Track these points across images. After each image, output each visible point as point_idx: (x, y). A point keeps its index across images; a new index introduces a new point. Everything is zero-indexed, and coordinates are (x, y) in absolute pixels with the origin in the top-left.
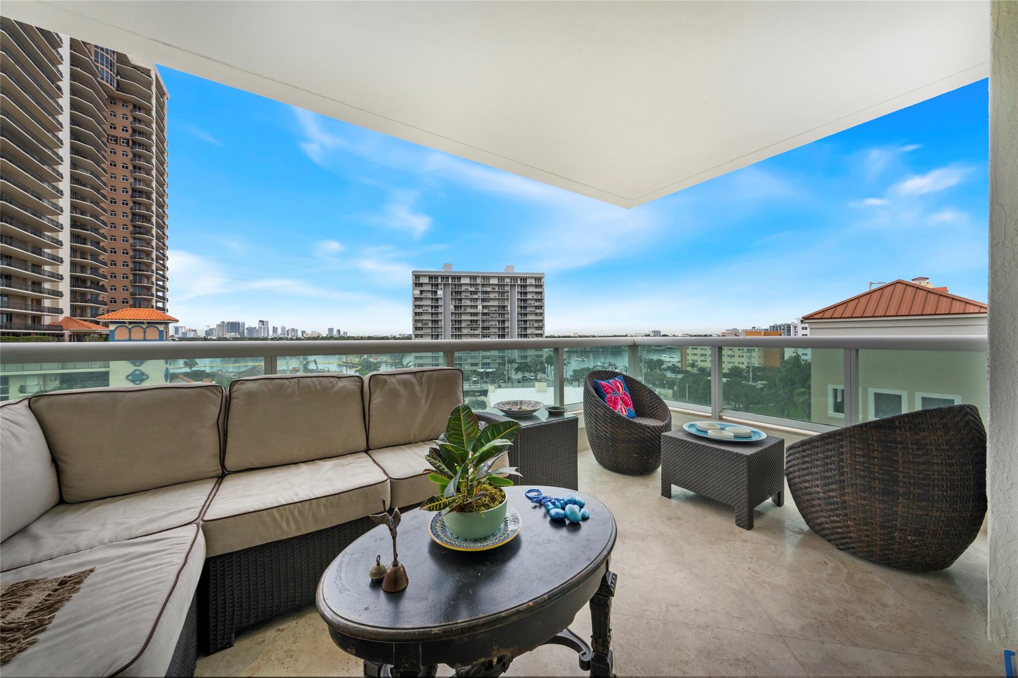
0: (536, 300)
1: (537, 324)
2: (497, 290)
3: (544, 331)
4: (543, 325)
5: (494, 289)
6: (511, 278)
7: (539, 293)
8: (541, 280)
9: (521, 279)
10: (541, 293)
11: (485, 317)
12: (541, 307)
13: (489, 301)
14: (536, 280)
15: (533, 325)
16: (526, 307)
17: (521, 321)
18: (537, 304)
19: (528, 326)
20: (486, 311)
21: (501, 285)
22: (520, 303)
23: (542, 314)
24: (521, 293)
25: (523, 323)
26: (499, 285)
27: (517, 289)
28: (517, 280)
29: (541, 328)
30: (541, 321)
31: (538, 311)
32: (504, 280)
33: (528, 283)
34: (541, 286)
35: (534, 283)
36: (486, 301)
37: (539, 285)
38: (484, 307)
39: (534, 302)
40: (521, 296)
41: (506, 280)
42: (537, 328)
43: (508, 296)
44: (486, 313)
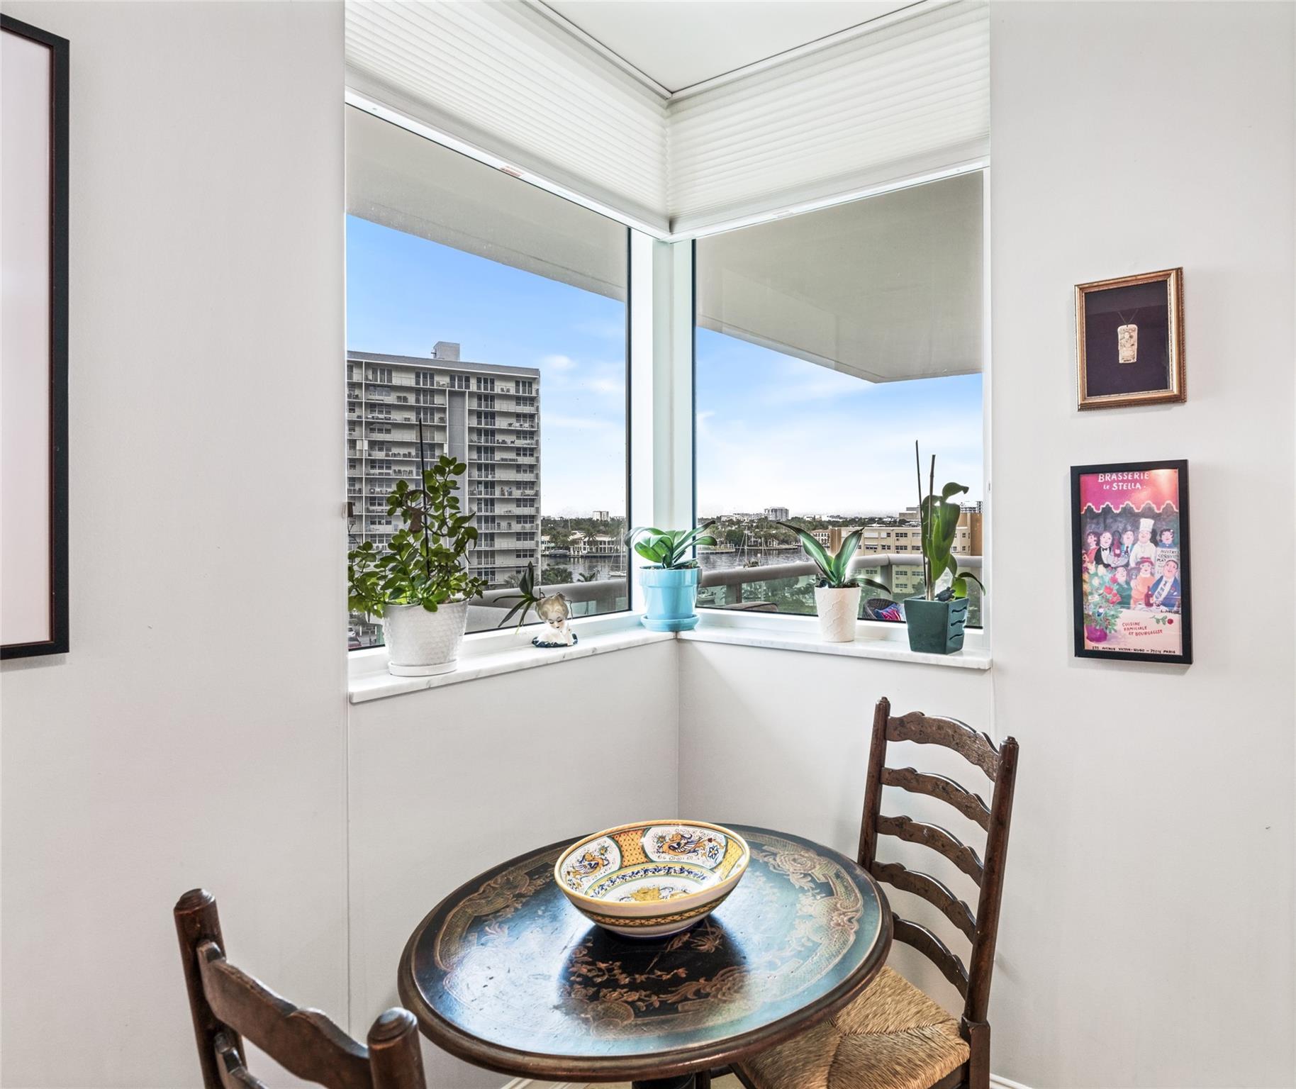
0: (520, 434)
1: (519, 492)
2: (412, 400)
3: (538, 510)
4: (537, 494)
5: (405, 399)
6: (452, 375)
7: (525, 416)
8: (530, 385)
9: (479, 381)
10: (532, 416)
11: (377, 471)
12: (532, 451)
13: (388, 431)
14: (517, 383)
15: (510, 494)
16: (492, 450)
17: (479, 482)
18: (520, 443)
19: (497, 494)
20: (379, 455)
21: (425, 391)
22: (475, 437)
23: (532, 468)
24: (479, 414)
25: (482, 489)
26: (417, 391)
27: (470, 404)
28: (467, 380)
29: (532, 501)
30: (532, 484)
31: (523, 460)
32: (432, 378)
33: (497, 390)
34: (532, 400)
35: (513, 392)
36: (380, 431)
37: (525, 399)
38: (372, 444)
39: (513, 438)
40: (479, 423)
41: (437, 378)
42: (519, 502)
43: (442, 420)
44: (381, 461)
